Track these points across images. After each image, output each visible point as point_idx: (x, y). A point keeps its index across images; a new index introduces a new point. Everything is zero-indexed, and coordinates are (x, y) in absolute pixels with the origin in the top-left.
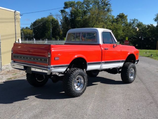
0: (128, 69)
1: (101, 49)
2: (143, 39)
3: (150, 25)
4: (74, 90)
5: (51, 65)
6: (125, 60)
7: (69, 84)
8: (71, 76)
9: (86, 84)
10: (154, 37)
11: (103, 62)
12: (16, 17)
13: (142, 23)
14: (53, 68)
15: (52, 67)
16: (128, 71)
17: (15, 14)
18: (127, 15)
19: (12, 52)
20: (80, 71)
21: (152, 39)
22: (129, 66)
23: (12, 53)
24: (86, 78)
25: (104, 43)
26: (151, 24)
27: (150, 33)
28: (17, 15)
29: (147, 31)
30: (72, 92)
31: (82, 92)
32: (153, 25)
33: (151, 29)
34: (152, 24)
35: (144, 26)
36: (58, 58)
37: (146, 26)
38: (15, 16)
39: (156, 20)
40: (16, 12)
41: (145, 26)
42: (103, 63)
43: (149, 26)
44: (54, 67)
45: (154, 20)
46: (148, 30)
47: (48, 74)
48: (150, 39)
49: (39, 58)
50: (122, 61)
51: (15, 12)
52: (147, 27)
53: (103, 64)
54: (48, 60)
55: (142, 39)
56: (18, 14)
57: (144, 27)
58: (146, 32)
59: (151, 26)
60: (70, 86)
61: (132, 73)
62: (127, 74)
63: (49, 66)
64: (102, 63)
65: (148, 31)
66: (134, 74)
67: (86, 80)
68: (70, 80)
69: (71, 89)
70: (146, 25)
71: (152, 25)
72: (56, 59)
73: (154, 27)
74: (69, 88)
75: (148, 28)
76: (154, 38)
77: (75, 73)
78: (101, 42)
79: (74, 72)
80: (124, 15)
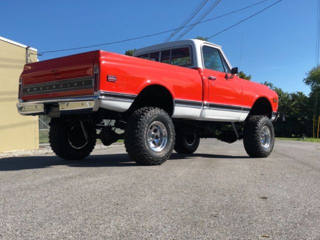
0: (257, 126)
1: (202, 78)
2: (284, 119)
3: (296, 93)
4: (147, 148)
5: (99, 89)
6: (250, 108)
7: (137, 134)
8: (141, 119)
9: (171, 140)
10: (306, 115)
11: (205, 102)
12: (29, 58)
13: (281, 90)
14: (103, 97)
15: (102, 95)
16: (259, 131)
17: (27, 53)
18: (250, 76)
19: (21, 83)
20: (159, 111)
21: (303, 119)
22: (259, 121)
23: (20, 86)
24: (172, 128)
25: (206, 67)
26: (298, 93)
27: (298, 110)
28: (32, 54)
29: (291, 105)
30: (144, 151)
31: (164, 155)
32: (304, 93)
33: (299, 101)
34: (300, 91)
35: (285, 96)
36: (115, 79)
37: (290, 96)
38: (27, 57)
39: (307, 82)
40: (30, 48)
41: (288, 96)
42: (207, 105)
43: (295, 95)
44: (106, 95)
45: (304, 81)
46: (293, 104)
47: (94, 110)
48: (299, 119)
49: (75, 82)
50: (245, 109)
51: (27, 49)
52: (291, 98)
53: (205, 107)
54: (93, 80)
55: (282, 119)
56: (33, 52)
57: (285, 98)
58: (290, 109)
59: (298, 95)
60: (140, 139)
61: (266, 136)
62: (256, 137)
63: (95, 93)
64: (204, 105)
65: (293, 106)
66: (270, 138)
67: (172, 133)
68: (138, 126)
69: (142, 145)
70: (289, 93)
71: (301, 94)
72: (109, 78)
73: (306, 98)
74: (138, 142)
75: (293, 100)
76: (306, 117)
77: (149, 114)
78: (200, 64)
79: (147, 113)
80: (245, 75)
